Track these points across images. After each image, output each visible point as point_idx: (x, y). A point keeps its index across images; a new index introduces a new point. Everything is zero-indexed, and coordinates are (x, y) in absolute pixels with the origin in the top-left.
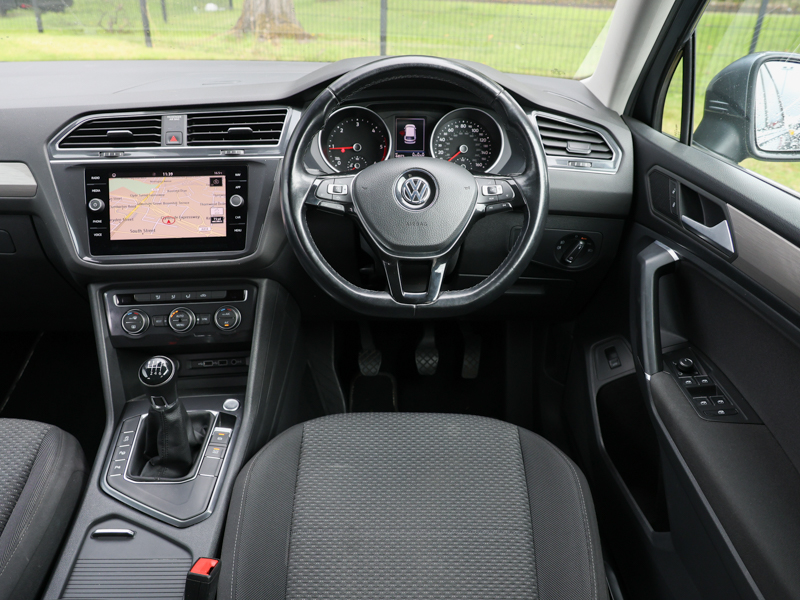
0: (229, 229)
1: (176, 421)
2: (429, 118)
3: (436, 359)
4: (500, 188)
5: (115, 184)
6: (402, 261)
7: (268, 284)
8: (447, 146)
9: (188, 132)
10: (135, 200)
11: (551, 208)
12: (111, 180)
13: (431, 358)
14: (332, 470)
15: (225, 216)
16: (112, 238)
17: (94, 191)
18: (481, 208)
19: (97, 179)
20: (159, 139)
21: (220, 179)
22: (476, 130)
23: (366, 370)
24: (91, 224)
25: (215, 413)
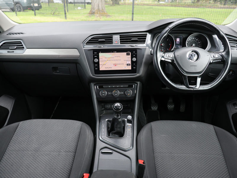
0: (132, 67)
1: (121, 121)
2: (184, 36)
3: (173, 106)
4: (217, 56)
5: (101, 55)
6: (188, 77)
7: (140, 83)
8: (189, 44)
9: (120, 40)
10: (106, 59)
11: (232, 62)
12: (99, 53)
13: (172, 106)
14: (162, 136)
15: (131, 64)
16: (100, 70)
17: (95, 56)
18: (211, 61)
19: (96, 53)
20: (112, 42)
21: (129, 53)
22: (197, 40)
23: (153, 109)
24: (94, 66)
25: (126, 120)
